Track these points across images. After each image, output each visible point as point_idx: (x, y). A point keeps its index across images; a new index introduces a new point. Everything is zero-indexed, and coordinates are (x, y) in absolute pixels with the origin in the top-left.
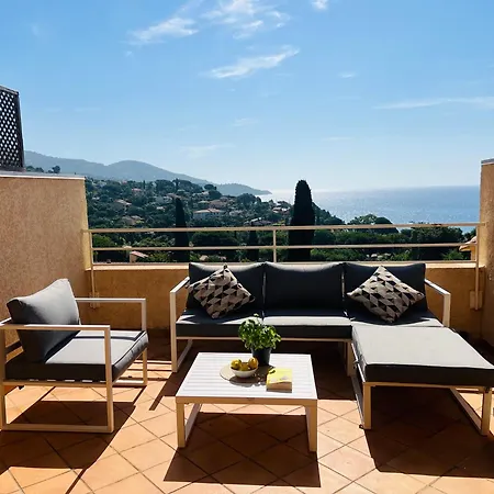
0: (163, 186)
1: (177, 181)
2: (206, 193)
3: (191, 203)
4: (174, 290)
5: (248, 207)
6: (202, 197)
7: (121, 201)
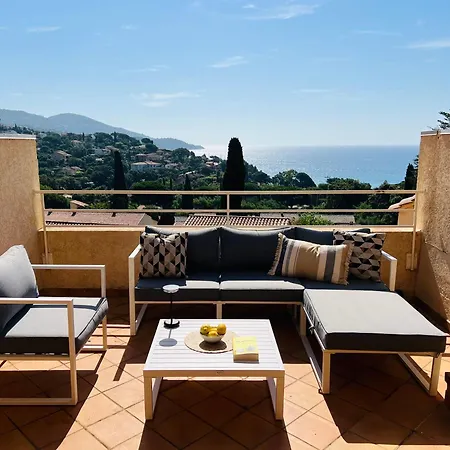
0: (102, 139)
1: (115, 134)
2: (144, 146)
3: (128, 156)
4: (133, 255)
5: (182, 161)
6: (140, 151)
7: (61, 152)
